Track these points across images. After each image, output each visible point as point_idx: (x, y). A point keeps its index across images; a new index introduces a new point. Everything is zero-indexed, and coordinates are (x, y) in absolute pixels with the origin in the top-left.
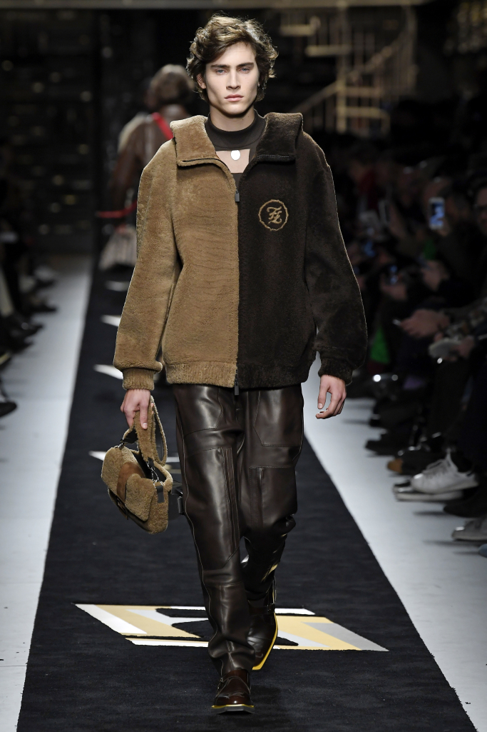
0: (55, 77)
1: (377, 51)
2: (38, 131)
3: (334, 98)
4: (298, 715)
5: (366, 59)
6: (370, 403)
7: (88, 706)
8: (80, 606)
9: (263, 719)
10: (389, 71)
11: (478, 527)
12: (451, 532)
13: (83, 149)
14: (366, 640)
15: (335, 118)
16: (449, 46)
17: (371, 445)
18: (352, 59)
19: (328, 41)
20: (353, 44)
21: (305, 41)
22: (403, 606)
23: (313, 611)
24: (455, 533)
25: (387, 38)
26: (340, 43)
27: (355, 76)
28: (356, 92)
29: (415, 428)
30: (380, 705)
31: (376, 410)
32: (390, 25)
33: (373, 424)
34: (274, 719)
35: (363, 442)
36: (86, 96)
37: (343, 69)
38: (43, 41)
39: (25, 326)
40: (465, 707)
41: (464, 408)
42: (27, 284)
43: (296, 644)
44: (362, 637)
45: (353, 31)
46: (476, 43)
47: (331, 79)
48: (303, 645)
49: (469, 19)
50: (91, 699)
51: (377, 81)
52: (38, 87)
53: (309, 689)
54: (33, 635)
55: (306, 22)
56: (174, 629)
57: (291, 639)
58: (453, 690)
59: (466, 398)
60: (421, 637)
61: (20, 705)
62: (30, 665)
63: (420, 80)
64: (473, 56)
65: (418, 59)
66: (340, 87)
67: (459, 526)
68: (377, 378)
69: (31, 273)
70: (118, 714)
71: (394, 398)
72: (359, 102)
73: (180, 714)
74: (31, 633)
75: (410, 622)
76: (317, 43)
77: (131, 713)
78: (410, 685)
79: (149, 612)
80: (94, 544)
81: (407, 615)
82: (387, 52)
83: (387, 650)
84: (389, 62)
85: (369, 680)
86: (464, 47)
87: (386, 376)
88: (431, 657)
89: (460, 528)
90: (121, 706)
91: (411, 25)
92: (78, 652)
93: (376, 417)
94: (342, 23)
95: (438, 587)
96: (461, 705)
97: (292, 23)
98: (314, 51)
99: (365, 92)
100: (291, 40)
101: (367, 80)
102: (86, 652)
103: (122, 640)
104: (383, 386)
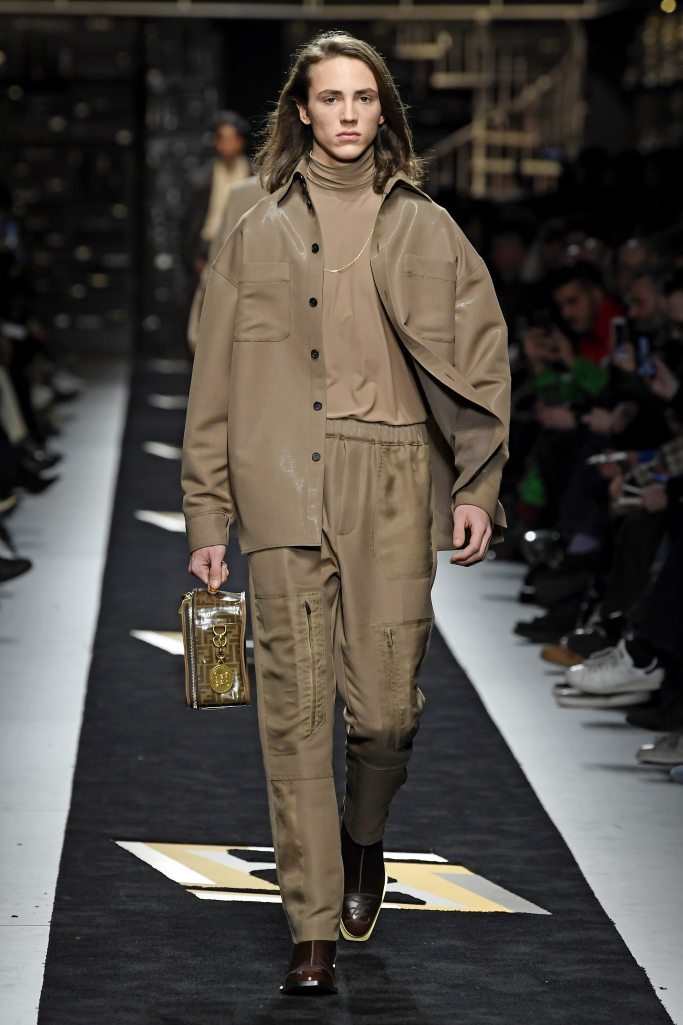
0: (81, 109)
1: (531, 81)
2: (56, 185)
3: (469, 146)
4: (427, 1000)
5: (514, 92)
6: (522, 570)
7: (136, 983)
8: (121, 844)
9: (379, 1005)
10: (545, 109)
11: (673, 745)
12: (635, 751)
13: (120, 210)
14: (519, 898)
15: (470, 175)
16: (630, 77)
17: (521, 629)
18: (495, 92)
19: (463, 68)
20: (497, 71)
21: (430, 66)
22: (570, 852)
23: (445, 857)
24: (641, 752)
25: (545, 64)
26: (480, 70)
27: (499, 116)
28: (499, 138)
29: (585, 606)
30: (540, 989)
31: (528, 580)
32: (549, 46)
33: (525, 599)
34: (395, 1005)
35: (511, 624)
36: (124, 137)
37: (482, 107)
38: (65, 60)
39: (39, 455)
40: (659, 994)
41: (654, 579)
42: (41, 396)
43: (423, 903)
44: (513, 895)
45: (498, 54)
46: (668, 73)
47: (466, 120)
48: (433, 904)
49: (659, 40)
50: (140, 973)
51: (529, 123)
52: (57, 123)
53: (443, 965)
54: (58, 882)
55: (432, 40)
56: (253, 878)
57: (416, 895)
58: (642, 971)
59: (657, 566)
60: (597, 895)
61: (42, 980)
62: (54, 924)
63: (589, 123)
64: (664, 91)
65: (587, 94)
66: (478, 131)
67: (647, 743)
68: (531, 536)
69: (47, 381)
70: (178, 994)
71: (554, 564)
72: (504, 152)
73: (264, 996)
74: (55, 880)
75: (580, 875)
76: (448, 70)
77: (197, 993)
78: (584, 962)
79: (218, 855)
80: (140, 758)
81: (575, 865)
82: (544, 83)
83: (549, 913)
84: (547, 96)
85: (526, 954)
86: (651, 79)
87: (544, 534)
88: (611, 924)
89: (649, 747)
90: (182, 984)
91: (579, 46)
92: (121, 907)
93: (529, 590)
94: (481, 42)
95: (618, 827)
96: (653, 991)
97: (413, 41)
98: (442, 80)
99: (512, 138)
100: (410, 65)
101: (516, 122)
102: (132, 907)
103: (181, 893)
104: (540, 547)
